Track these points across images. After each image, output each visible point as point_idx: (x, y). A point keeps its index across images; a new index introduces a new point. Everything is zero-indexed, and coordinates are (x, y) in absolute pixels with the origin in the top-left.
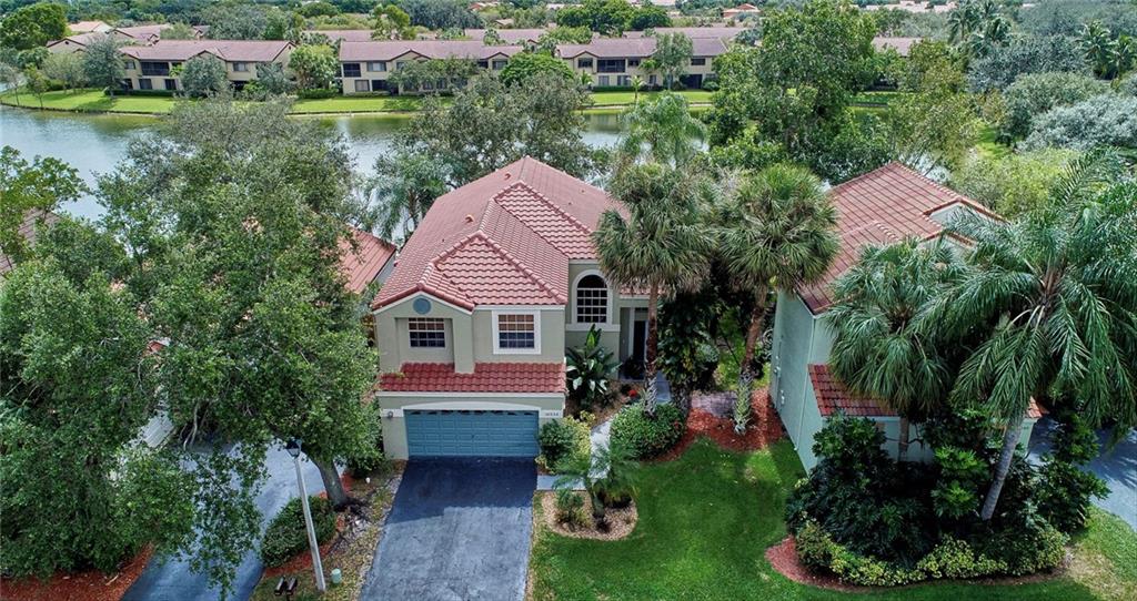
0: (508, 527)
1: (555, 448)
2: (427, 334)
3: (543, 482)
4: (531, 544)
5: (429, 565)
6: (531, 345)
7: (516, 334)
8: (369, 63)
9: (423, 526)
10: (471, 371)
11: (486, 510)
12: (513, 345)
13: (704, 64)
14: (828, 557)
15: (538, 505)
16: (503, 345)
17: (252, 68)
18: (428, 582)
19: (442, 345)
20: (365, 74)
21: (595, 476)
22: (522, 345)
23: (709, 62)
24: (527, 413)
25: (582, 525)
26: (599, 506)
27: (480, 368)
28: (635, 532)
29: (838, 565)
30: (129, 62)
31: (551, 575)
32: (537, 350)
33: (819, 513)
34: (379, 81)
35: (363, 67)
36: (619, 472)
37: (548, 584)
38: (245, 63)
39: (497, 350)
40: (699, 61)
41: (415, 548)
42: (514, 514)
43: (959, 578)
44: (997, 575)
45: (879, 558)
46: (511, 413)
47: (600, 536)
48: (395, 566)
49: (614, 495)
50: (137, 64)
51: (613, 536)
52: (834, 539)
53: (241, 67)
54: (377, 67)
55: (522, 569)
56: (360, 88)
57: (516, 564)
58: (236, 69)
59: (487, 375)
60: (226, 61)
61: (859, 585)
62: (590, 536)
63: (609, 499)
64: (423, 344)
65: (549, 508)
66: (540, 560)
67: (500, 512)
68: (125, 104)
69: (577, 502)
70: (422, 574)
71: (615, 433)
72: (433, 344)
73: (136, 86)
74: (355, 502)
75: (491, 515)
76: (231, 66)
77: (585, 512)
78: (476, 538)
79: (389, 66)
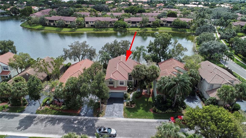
0: (121, 106)
1: (126, 97)
2: (111, 83)
3: (124, 101)
4: (123, 108)
5: (112, 110)
6: (123, 84)
7: (122, 83)
8: (90, 22)
9: (111, 105)
10: (116, 87)
11: (118, 104)
12: (121, 84)
13: (151, 23)
14: (156, 110)
15: (124, 103)
16: (120, 84)
17: (69, 22)
18: (112, 112)
19: (113, 84)
20: (90, 24)
21: (131, 100)
22: (122, 84)
23: (152, 22)
24: (123, 92)
25: (129, 106)
26: (131, 104)
27: (117, 87)
28: (135, 107)
29: (157, 111)
30: (47, 20)
31: (126, 111)
32: (124, 85)
33: (156, 106)
34: (92, 25)
35: (89, 22)
36: (133, 100)
37: (125, 112)
38: (68, 21)
39: (119, 85)
40: (150, 22)
41: (111, 108)
42: (121, 104)
43: (170, 113)
44: (174, 113)
45: (161, 110)
46: (121, 92)
47: (131, 107)
48: (108, 110)
49: (133, 103)
50: (48, 20)
51: (132, 107)
52: (157, 108)
53: (67, 22)
54: (92, 22)
55: (123, 111)
56: (88, 26)
57: (122, 110)
58: (66, 22)
59: (118, 88)
60: (65, 21)
61: (159, 113)
62: (130, 107)
63: (132, 103)
64: (110, 84)
65: (125, 104)
66: (124, 110)
67: (120, 104)
68: (47, 28)
69: (128, 103)
70: (112, 111)
71: (133, 95)
72: (112, 84)
73: (48, 24)
74: (103, 103)
75: (119, 105)
76: (65, 22)
77: (130, 104)
78: (117, 107)
79: (94, 22)
